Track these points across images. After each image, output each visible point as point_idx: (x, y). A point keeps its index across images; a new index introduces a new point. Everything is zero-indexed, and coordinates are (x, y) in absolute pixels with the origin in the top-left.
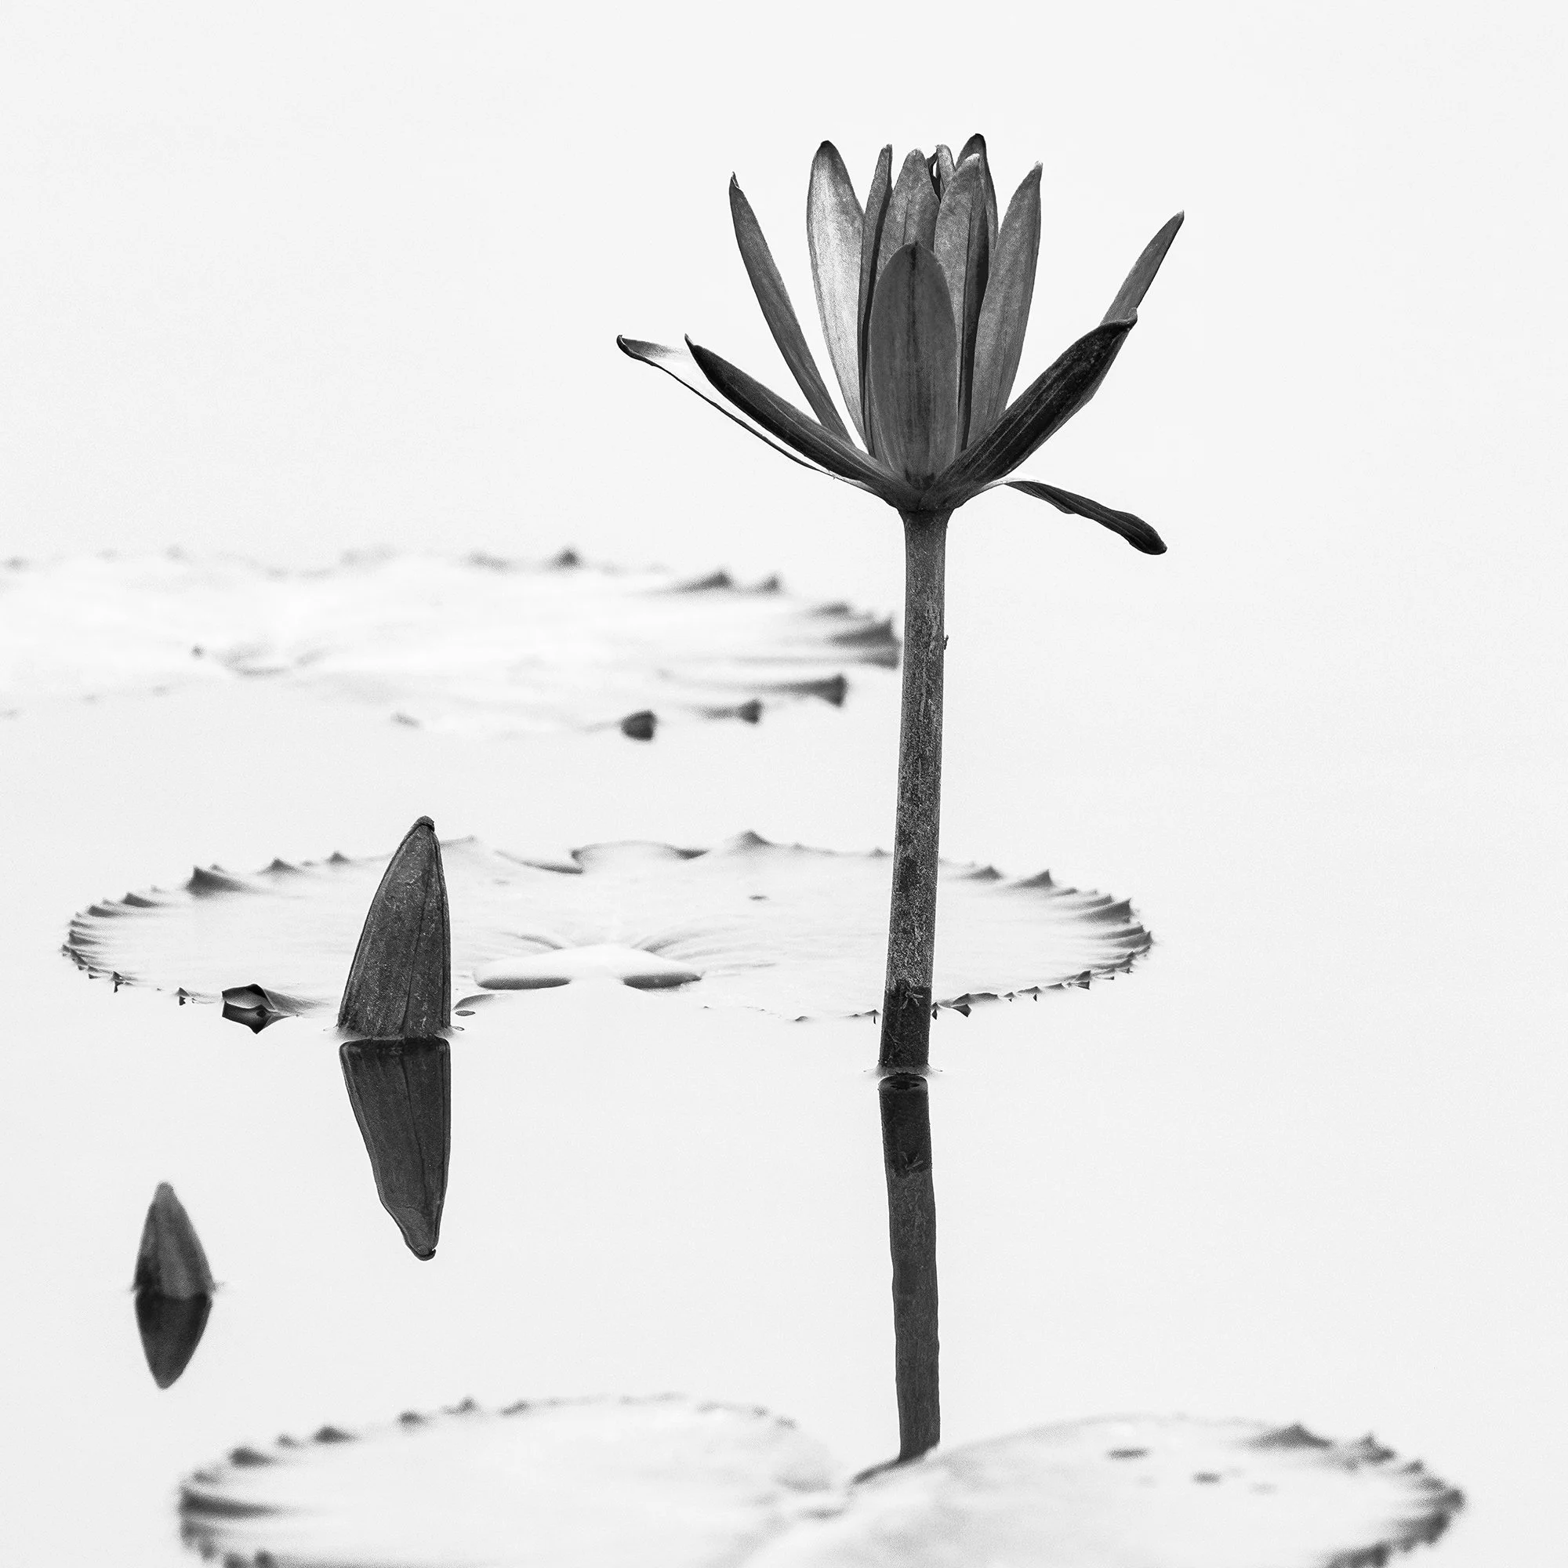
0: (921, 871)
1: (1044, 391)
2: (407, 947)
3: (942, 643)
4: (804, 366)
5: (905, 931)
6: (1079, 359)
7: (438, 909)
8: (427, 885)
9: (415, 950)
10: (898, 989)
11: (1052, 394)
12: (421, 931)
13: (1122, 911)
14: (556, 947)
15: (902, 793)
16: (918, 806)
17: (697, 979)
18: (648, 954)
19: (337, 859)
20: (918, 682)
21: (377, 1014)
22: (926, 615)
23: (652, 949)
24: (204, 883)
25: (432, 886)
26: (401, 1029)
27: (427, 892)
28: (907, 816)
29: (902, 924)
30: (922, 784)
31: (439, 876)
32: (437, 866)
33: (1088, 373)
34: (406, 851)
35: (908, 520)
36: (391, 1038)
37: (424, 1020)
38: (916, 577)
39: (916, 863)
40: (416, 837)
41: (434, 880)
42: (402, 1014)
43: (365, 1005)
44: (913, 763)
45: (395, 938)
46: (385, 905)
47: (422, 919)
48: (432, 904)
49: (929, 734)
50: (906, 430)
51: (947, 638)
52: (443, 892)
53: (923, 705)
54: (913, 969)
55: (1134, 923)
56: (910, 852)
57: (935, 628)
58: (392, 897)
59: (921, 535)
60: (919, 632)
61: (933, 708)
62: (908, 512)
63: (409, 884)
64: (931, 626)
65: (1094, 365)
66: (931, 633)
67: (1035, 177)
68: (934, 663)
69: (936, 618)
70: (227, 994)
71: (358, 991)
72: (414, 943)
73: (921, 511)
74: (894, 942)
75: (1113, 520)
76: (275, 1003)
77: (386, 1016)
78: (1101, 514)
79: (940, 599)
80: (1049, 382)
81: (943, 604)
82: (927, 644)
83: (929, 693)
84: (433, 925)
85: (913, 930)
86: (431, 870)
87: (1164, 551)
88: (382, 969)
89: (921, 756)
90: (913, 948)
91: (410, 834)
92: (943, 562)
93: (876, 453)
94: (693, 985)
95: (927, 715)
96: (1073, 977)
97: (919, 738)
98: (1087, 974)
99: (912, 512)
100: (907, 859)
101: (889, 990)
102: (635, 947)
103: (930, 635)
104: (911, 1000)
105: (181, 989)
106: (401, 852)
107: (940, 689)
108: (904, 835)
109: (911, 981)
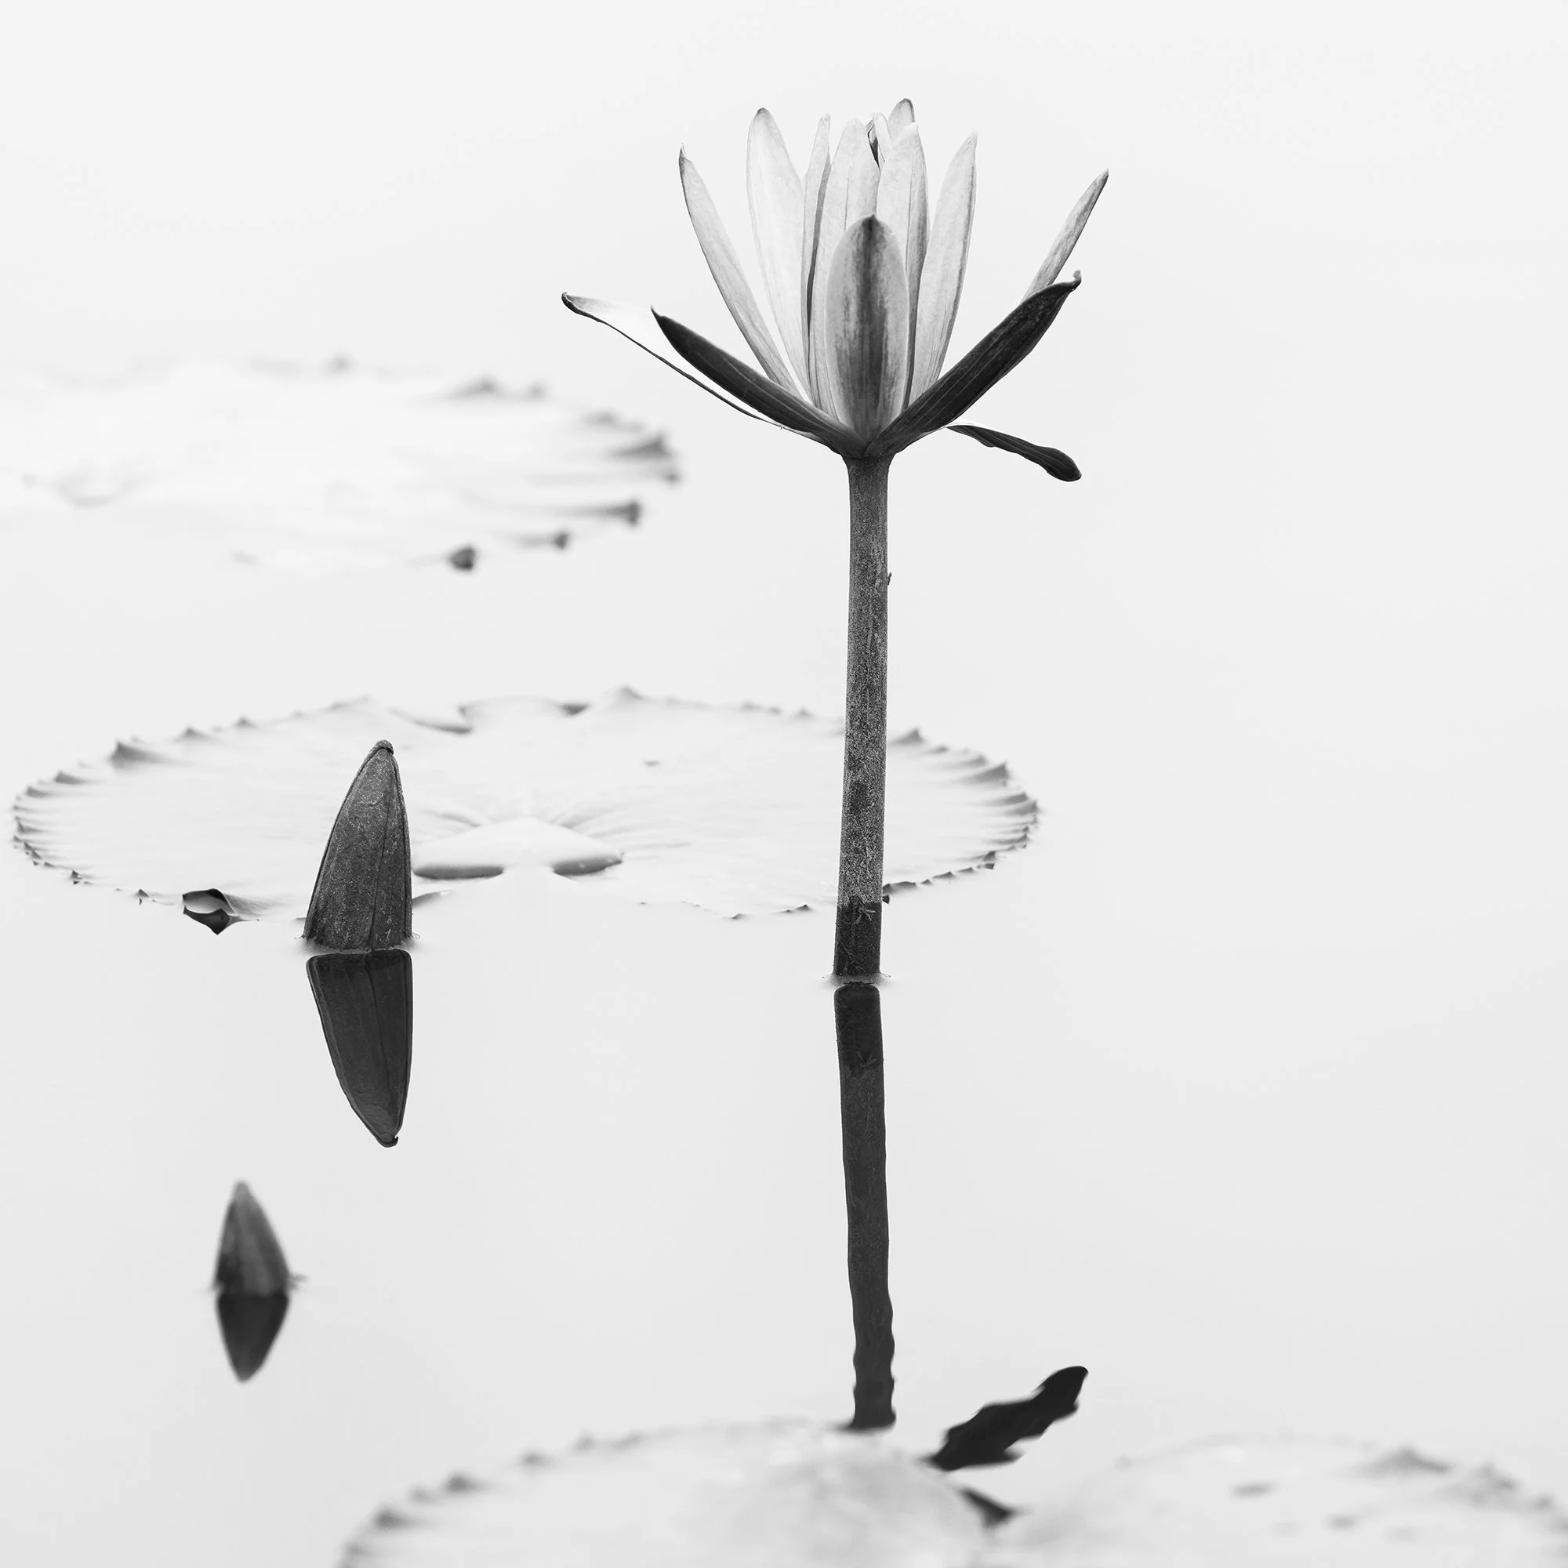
0: (871, 793)
1: (991, 349)
2: (372, 865)
3: (886, 579)
4: (753, 325)
5: (856, 850)
6: (1026, 319)
7: (400, 827)
8: (388, 805)
9: (380, 868)
10: (851, 905)
11: (998, 351)
12: (384, 849)
13: (1000, 773)
14: (475, 825)
15: (851, 721)
16: (867, 733)
17: (618, 862)
18: (565, 830)
19: (243, 723)
20: (864, 618)
21: (345, 929)
22: (872, 554)
23: (569, 825)
24: (124, 755)
25: (394, 807)
26: (368, 942)
27: (388, 812)
28: (857, 743)
29: (854, 844)
30: (871, 713)
31: (399, 797)
32: (398, 788)
33: (1033, 330)
34: (367, 774)
35: (853, 467)
36: (358, 952)
37: (389, 932)
38: (861, 520)
39: (866, 786)
40: (377, 760)
41: (395, 800)
42: (368, 929)
43: (332, 920)
44: (861, 694)
45: (360, 857)
46: (350, 826)
47: (385, 838)
48: (394, 823)
49: (876, 665)
50: (857, 387)
51: (891, 575)
52: (403, 812)
53: (869, 639)
54: (865, 887)
55: (1013, 788)
56: (860, 776)
57: (880, 566)
58: (356, 817)
59: (865, 479)
60: (864, 571)
61: (879, 641)
62: (853, 459)
63: (371, 805)
64: (876, 565)
65: (1038, 324)
66: (876, 572)
67: (971, 144)
68: (879, 600)
69: (880, 556)
70: (186, 897)
71: (325, 907)
72: (378, 862)
73: (866, 458)
74: (845, 862)
75: (1036, 454)
76: (235, 906)
77: (353, 931)
78: (1027, 450)
79: (883, 539)
80: (996, 340)
81: (886, 543)
82: (873, 582)
83: (876, 628)
84: (395, 843)
85: (865, 849)
86: (392, 791)
87: (1079, 478)
88: (348, 886)
89: (868, 687)
90: (865, 866)
91: (370, 757)
92: (886, 503)
93: (823, 405)
94: (617, 868)
95: (874, 649)
96: (979, 857)
97: (867, 669)
98: (991, 854)
99: (858, 459)
100: (857, 783)
101: (842, 906)
102: (552, 822)
103: (875, 573)
104: (864, 915)
105: (141, 891)
106: (363, 775)
107: (885, 622)
108: (854, 761)
109: (863, 897)
